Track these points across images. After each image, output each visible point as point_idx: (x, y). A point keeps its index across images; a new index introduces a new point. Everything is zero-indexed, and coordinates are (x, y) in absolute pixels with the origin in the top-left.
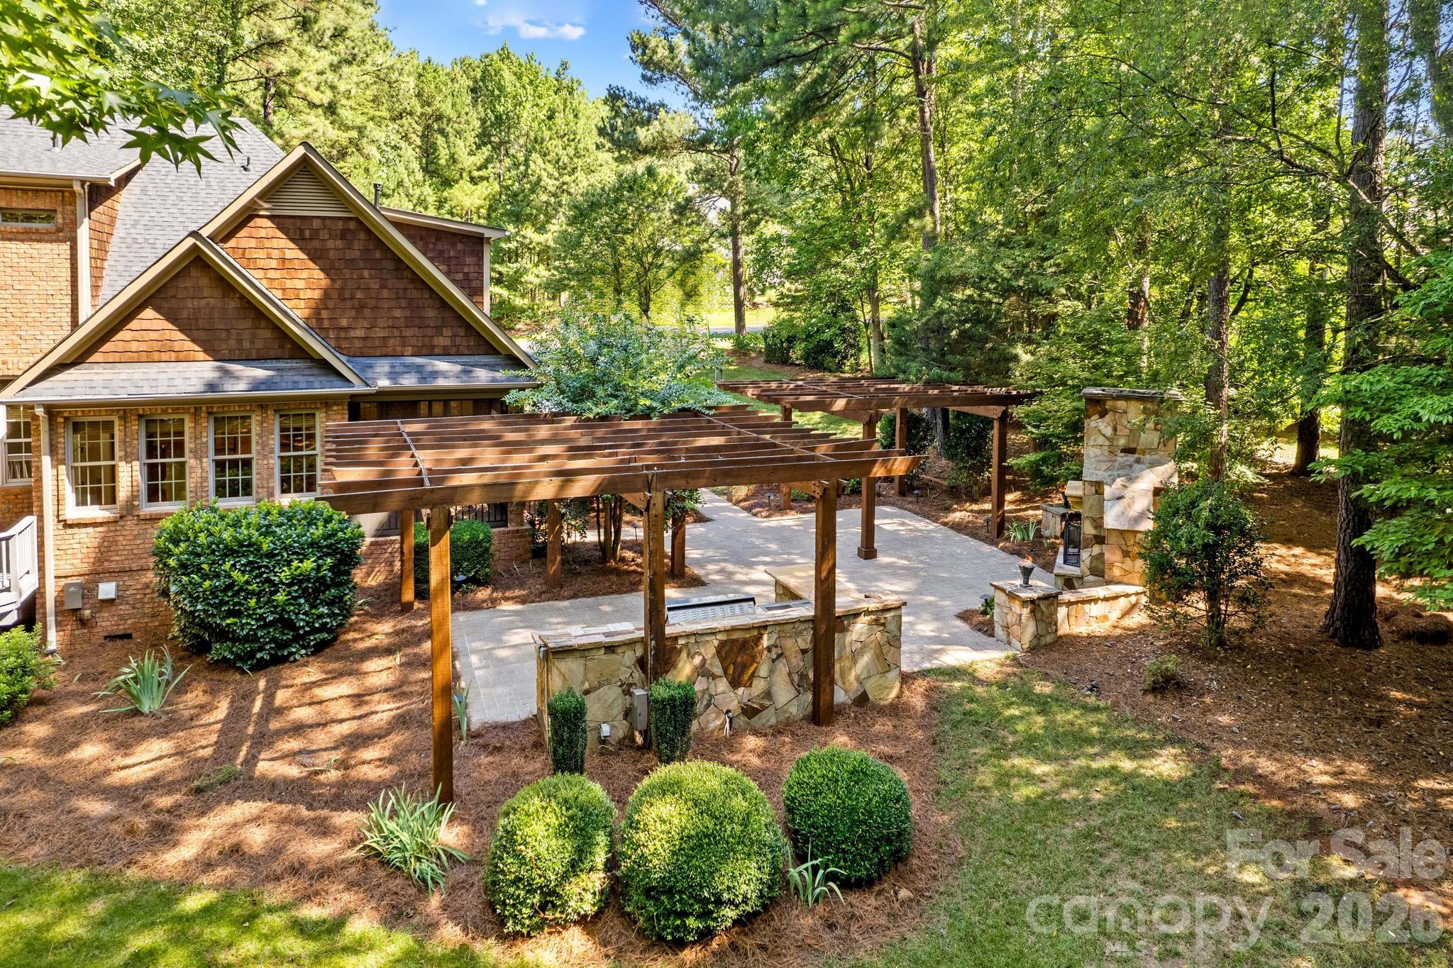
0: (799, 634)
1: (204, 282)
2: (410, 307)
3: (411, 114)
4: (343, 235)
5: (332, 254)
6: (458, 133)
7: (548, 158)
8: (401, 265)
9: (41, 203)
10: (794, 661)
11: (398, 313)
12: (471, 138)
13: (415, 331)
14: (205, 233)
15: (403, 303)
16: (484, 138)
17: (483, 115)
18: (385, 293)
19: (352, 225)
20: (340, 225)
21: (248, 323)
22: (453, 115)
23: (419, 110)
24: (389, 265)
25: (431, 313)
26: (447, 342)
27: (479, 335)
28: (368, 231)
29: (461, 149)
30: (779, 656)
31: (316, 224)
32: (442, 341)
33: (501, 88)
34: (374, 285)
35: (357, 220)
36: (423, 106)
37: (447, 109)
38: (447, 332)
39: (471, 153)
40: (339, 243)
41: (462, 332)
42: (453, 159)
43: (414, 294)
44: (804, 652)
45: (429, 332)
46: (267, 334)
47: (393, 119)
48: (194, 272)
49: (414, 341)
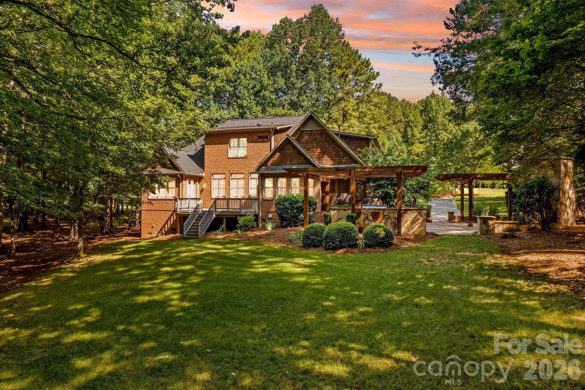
0: (394, 213)
1: (290, 146)
2: (336, 152)
3: (401, 122)
4: (321, 134)
5: (318, 139)
6: (416, 126)
7: (448, 131)
8: (334, 141)
9: (265, 135)
10: (393, 220)
11: (333, 153)
12: (420, 128)
13: (337, 158)
14: (290, 135)
15: (334, 151)
16: (425, 127)
17: (424, 118)
18: (330, 148)
19: (322, 132)
20: (320, 132)
21: (299, 156)
22: (413, 120)
23: (403, 120)
24: (331, 141)
25: (341, 153)
26: (345, 161)
27: (353, 159)
28: (326, 133)
29: (416, 131)
30: (388, 218)
31: (314, 132)
32: (344, 160)
33: (431, 108)
34: (328, 146)
35: (323, 130)
36: (405, 118)
37: (412, 118)
38: (345, 158)
39: (420, 133)
40: (320, 136)
41: (349, 158)
42: (413, 135)
43: (337, 148)
44: (395, 218)
45: (341, 158)
46: (303, 158)
47: (394, 124)
48: (288, 144)
49: (337, 160)
